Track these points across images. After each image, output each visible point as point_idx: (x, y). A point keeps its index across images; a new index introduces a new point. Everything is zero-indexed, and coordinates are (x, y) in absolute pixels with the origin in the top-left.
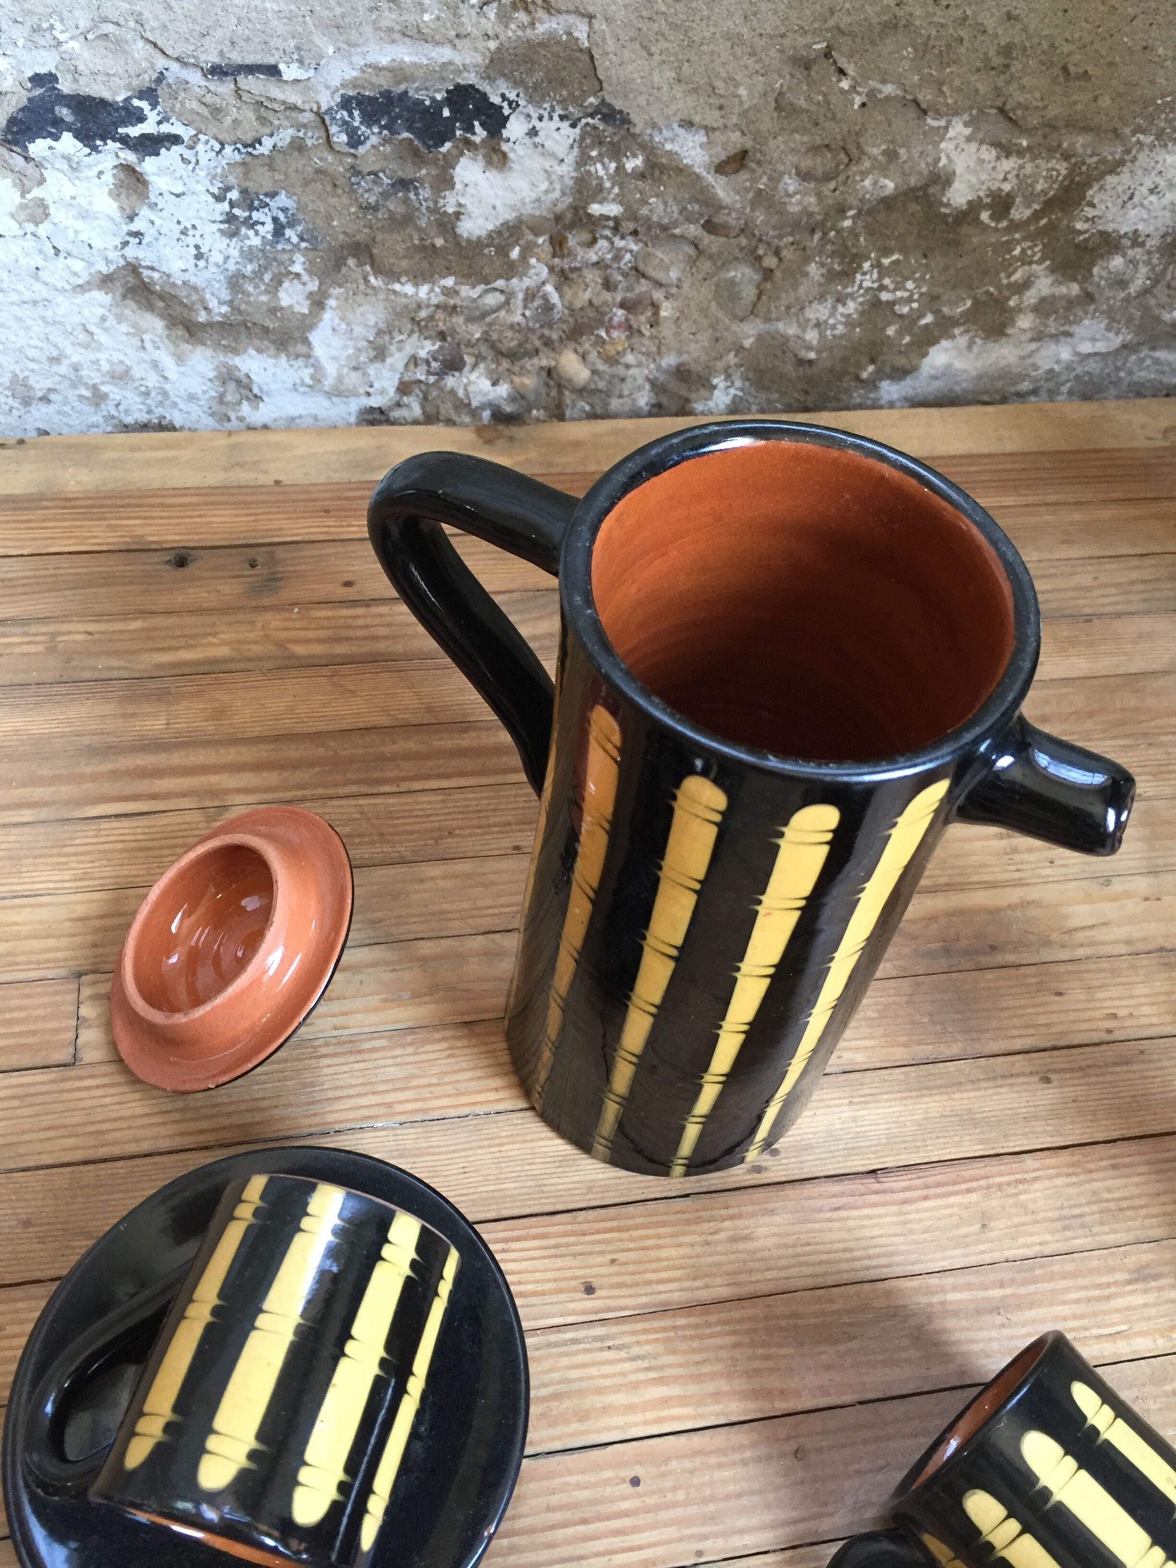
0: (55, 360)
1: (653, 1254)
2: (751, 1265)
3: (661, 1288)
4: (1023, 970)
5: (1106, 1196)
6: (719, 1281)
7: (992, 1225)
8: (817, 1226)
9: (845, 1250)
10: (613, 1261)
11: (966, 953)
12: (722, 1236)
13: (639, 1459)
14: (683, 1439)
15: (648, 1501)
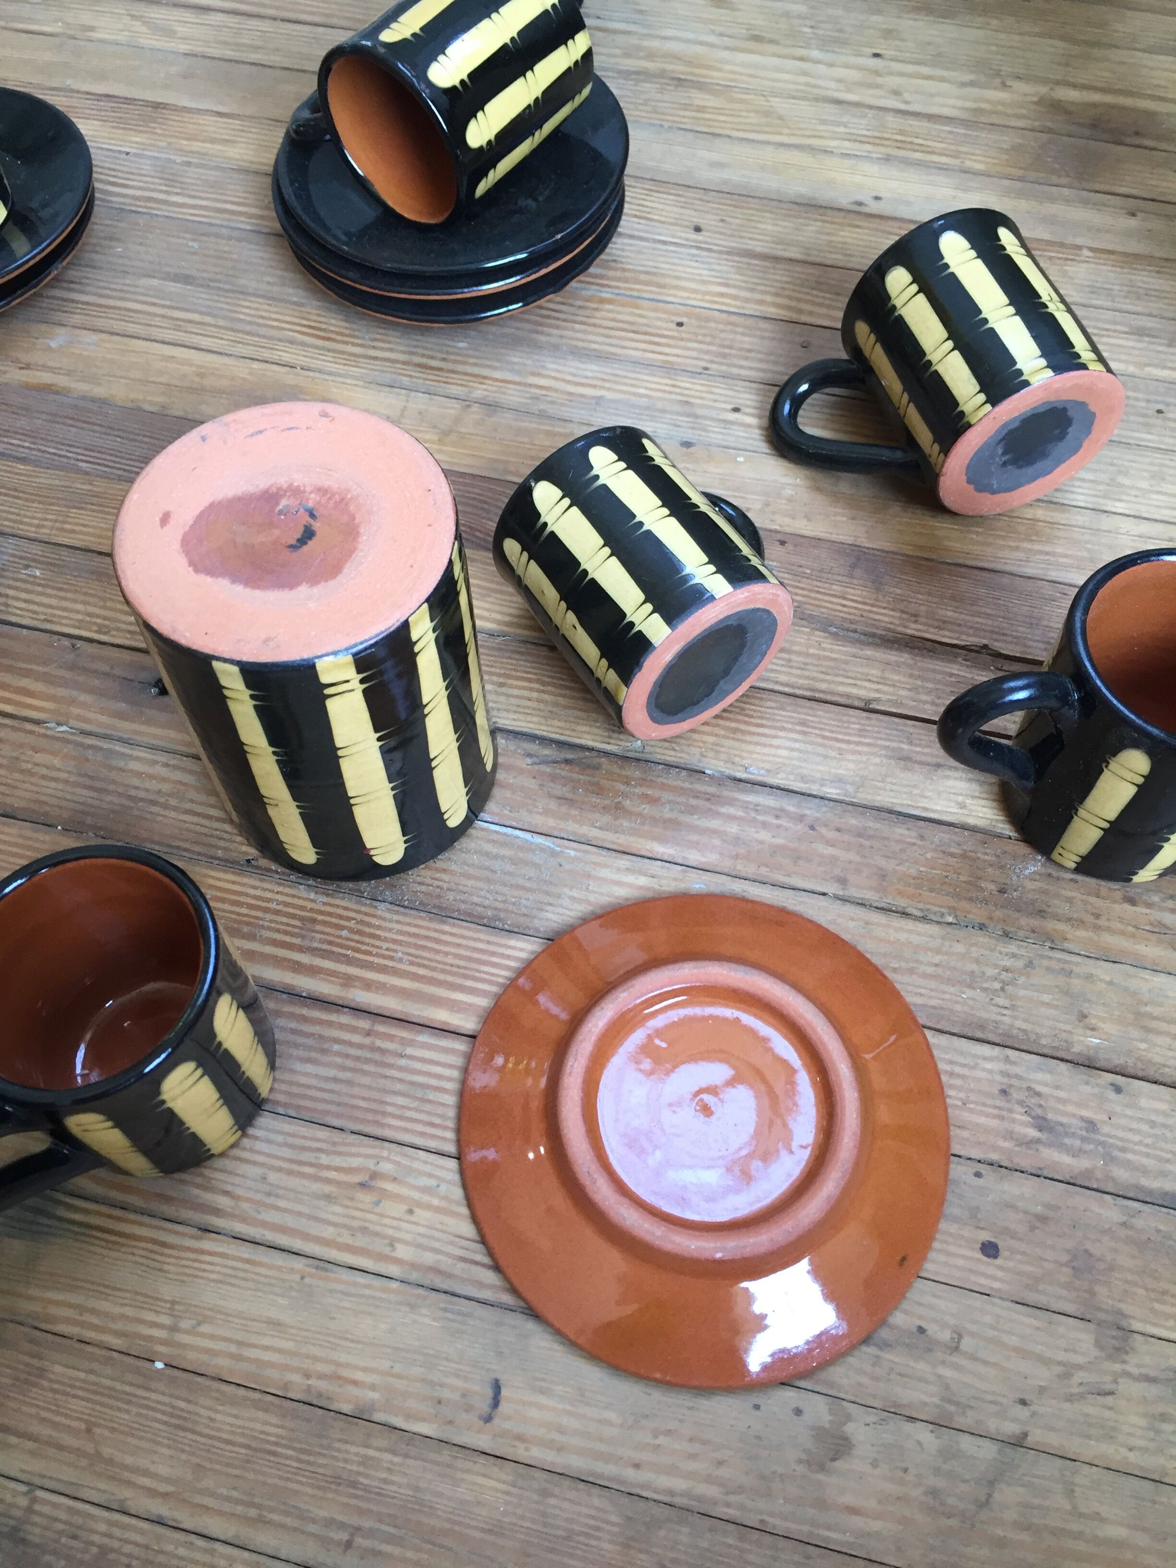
1: (753, 224)
2: (827, 248)
3: (751, 242)
4: (1154, 153)
6: (795, 249)
11: (1111, 131)
13: (688, 315)
14: (724, 315)
15: (684, 335)
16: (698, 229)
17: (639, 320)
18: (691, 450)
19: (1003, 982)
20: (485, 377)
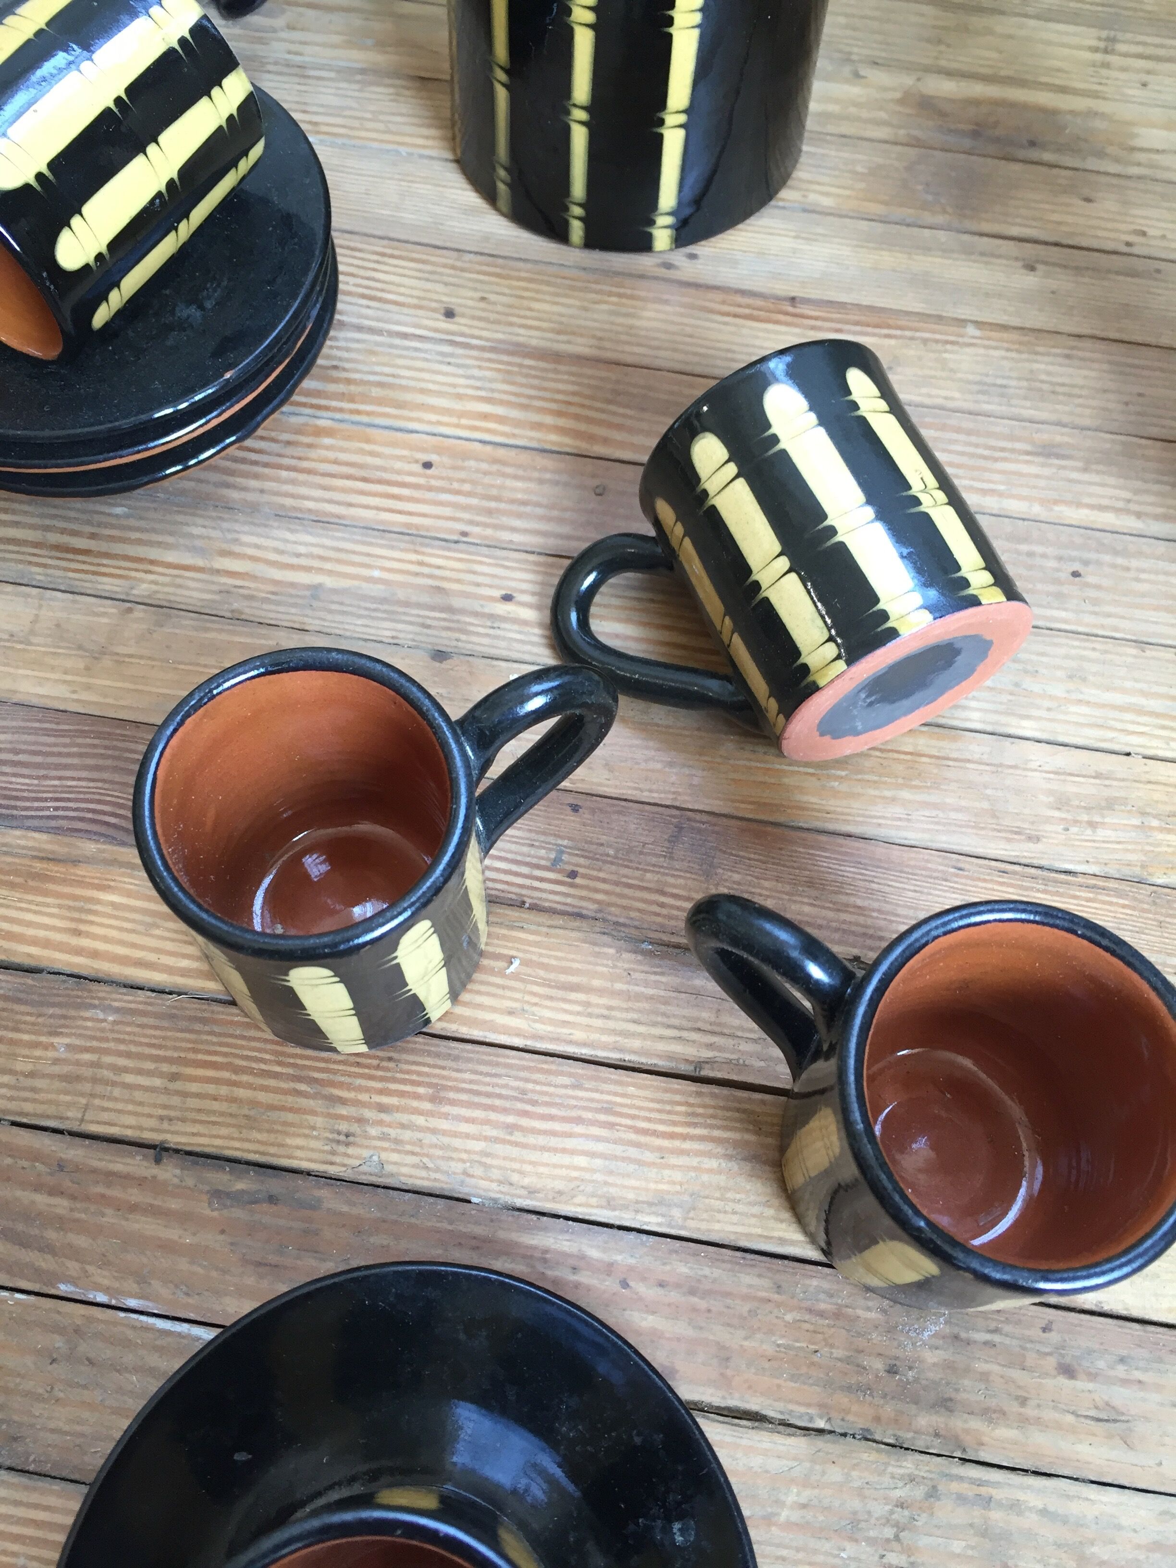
1: (526, 303)
2: (624, 337)
3: (522, 331)
4: (1055, 171)
5: (1043, 377)
6: (582, 341)
7: (900, 369)
8: (708, 324)
9: (729, 351)
10: (483, 299)
11: (997, 140)
12: (604, 307)
13: (438, 450)
14: (488, 448)
15: (433, 482)
16: (449, 314)
17: (369, 460)
18: (446, 665)
19: (897, 1525)
20: (152, 562)
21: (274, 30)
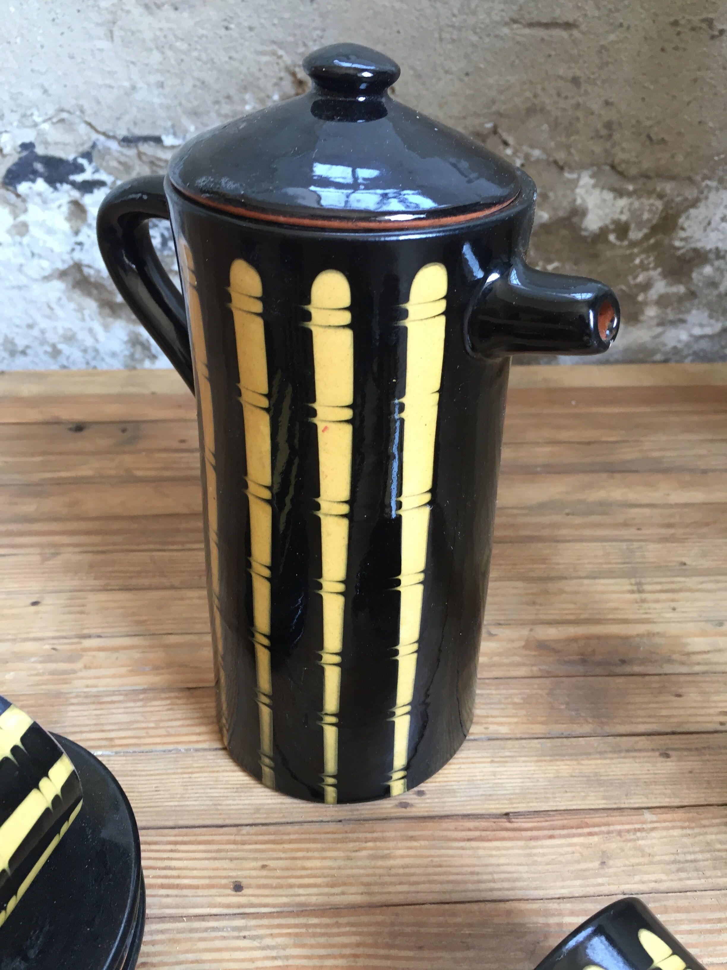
0: (30, 326)
1: (299, 863)
2: (387, 879)
3: (301, 891)
4: (647, 678)
5: (718, 846)
6: (353, 889)
7: (611, 862)
8: (451, 852)
9: (472, 873)
10: (264, 867)
11: (599, 664)
12: (364, 853)
16: (238, 887)
21: (74, 672)
